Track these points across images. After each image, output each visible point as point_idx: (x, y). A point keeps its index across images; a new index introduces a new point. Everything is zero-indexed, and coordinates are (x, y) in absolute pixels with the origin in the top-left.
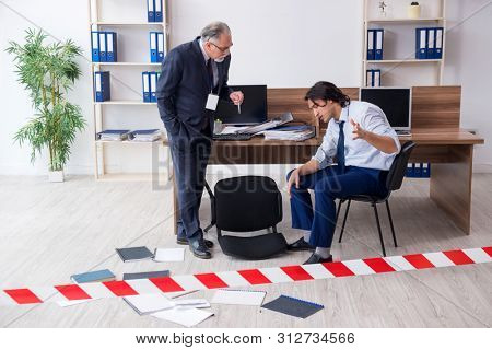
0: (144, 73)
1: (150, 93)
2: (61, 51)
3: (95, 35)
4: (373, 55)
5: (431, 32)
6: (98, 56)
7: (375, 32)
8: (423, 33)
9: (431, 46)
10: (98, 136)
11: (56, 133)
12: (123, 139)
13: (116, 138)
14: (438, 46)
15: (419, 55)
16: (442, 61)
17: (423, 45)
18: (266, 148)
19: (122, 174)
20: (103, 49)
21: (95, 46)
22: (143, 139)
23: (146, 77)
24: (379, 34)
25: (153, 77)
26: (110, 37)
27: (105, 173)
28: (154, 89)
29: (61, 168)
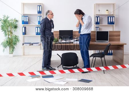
0: (36, 27)
1: (38, 32)
2: (13, 21)
3: (23, 17)
4: (97, 23)
5: (112, 18)
6: (24, 22)
7: (97, 17)
8: (110, 18)
9: (112, 21)
10: (23, 44)
11: (11, 43)
12: (30, 45)
13: (28, 45)
14: (113, 21)
15: (109, 23)
16: (114, 25)
17: (110, 21)
18: (74, 46)
19: (29, 55)
20: (25, 21)
21: (23, 20)
22: (36, 45)
23: (37, 28)
24: (99, 18)
25: (39, 28)
26: (27, 17)
27: (24, 55)
28: (39, 32)
29: (12, 53)
